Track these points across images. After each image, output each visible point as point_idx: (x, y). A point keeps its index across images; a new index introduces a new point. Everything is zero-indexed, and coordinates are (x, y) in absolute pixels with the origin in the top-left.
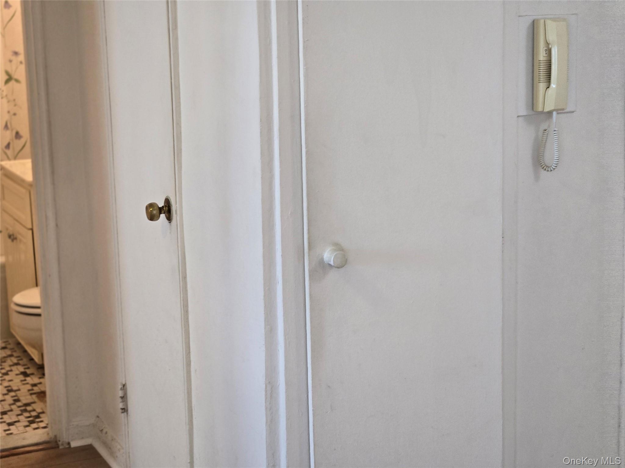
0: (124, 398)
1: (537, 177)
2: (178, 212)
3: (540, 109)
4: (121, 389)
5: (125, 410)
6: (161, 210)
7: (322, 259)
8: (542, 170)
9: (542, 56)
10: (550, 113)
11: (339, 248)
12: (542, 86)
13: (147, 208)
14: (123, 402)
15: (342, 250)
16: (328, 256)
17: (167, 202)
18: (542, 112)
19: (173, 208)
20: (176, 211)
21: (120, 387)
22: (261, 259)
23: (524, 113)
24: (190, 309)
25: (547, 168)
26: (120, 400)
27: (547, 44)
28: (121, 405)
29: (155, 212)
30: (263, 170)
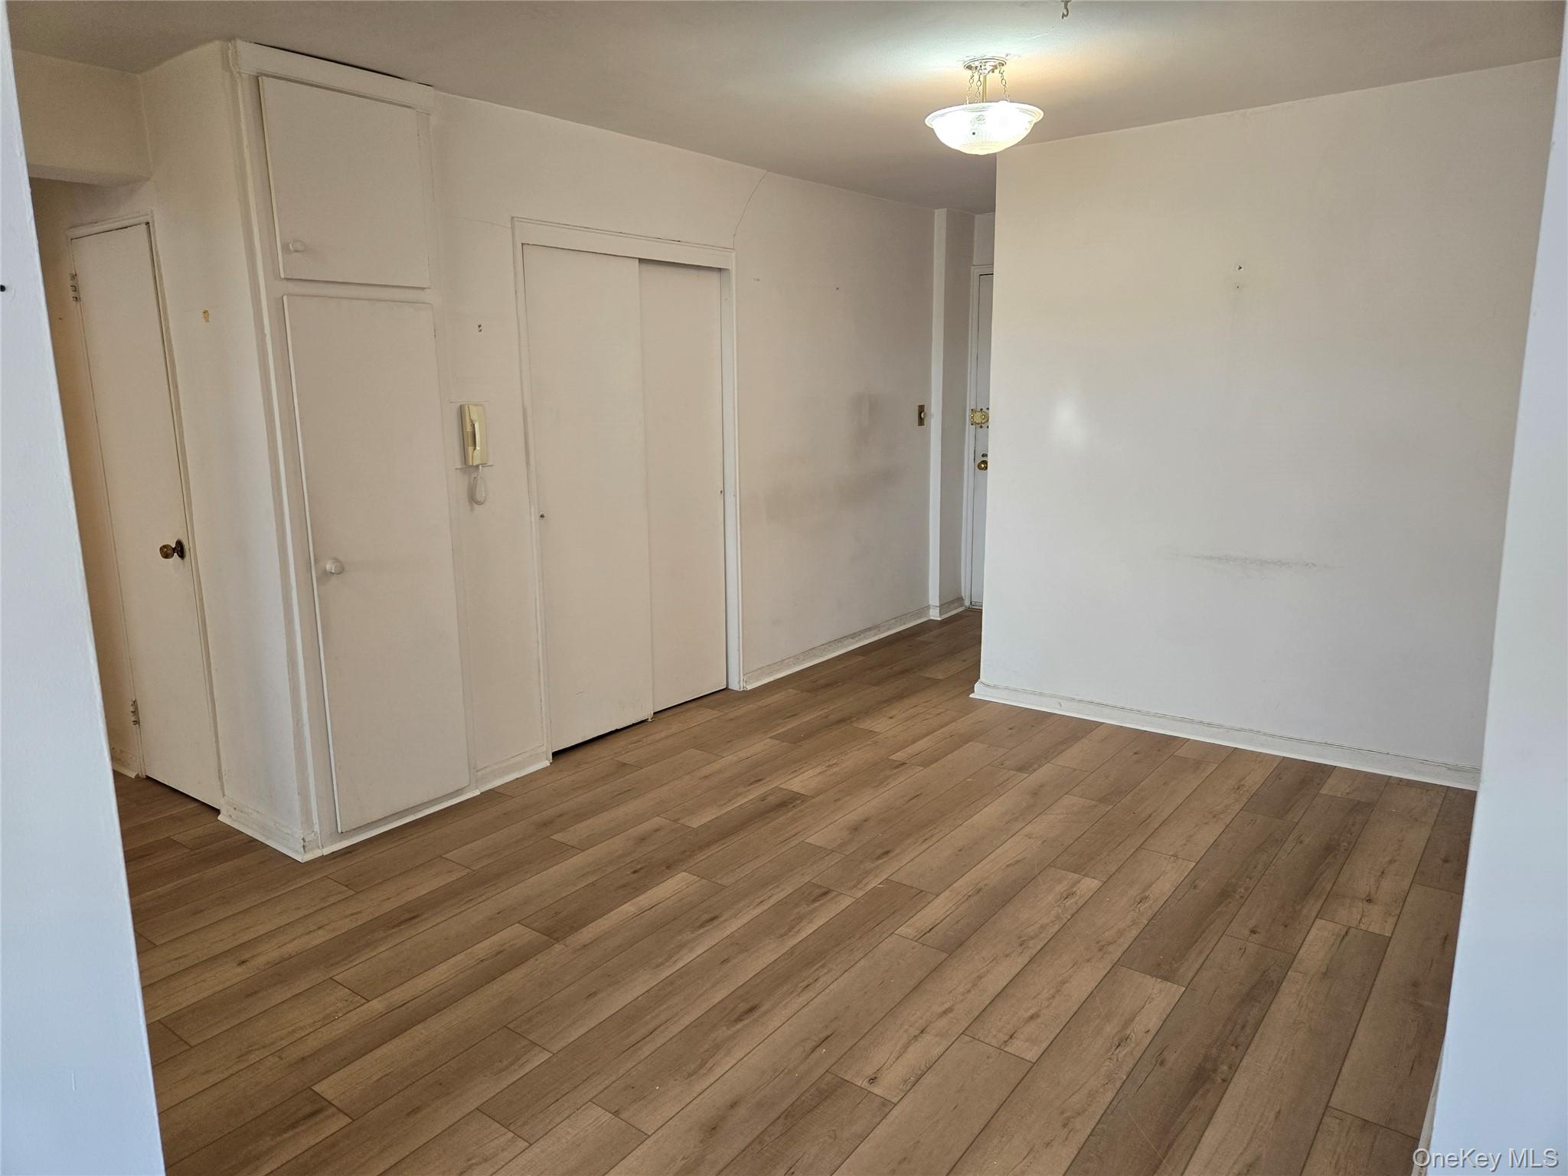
0: (135, 712)
1: (472, 510)
2: (192, 550)
3: (471, 464)
4: (132, 705)
5: (137, 722)
6: (174, 550)
7: (325, 570)
8: (475, 505)
9: (469, 429)
10: (477, 466)
11: (336, 560)
12: (470, 449)
13: (161, 549)
14: (134, 715)
15: (340, 562)
16: (330, 566)
17: (179, 544)
18: (472, 466)
19: (186, 547)
20: (189, 550)
21: (131, 703)
22: (278, 573)
23: (460, 467)
24: (207, 622)
25: (478, 503)
26: (132, 714)
27: (472, 421)
28: (133, 719)
29: (169, 552)
30: (275, 510)
